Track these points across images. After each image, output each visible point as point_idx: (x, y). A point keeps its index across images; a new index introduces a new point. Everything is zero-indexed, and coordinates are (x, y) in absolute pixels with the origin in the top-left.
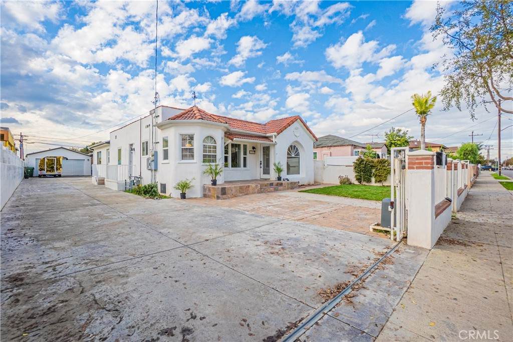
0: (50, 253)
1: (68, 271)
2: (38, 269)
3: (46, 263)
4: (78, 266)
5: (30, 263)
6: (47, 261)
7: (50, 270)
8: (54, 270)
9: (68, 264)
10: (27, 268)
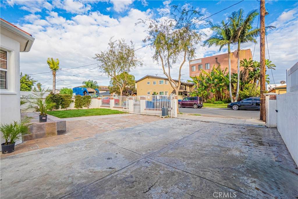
0: (245, 150)
1: (243, 140)
2: (253, 144)
3: (248, 145)
4: (238, 140)
5: (255, 148)
6: (248, 146)
7: (248, 142)
8: (247, 142)
9: (241, 142)
10: (257, 146)
